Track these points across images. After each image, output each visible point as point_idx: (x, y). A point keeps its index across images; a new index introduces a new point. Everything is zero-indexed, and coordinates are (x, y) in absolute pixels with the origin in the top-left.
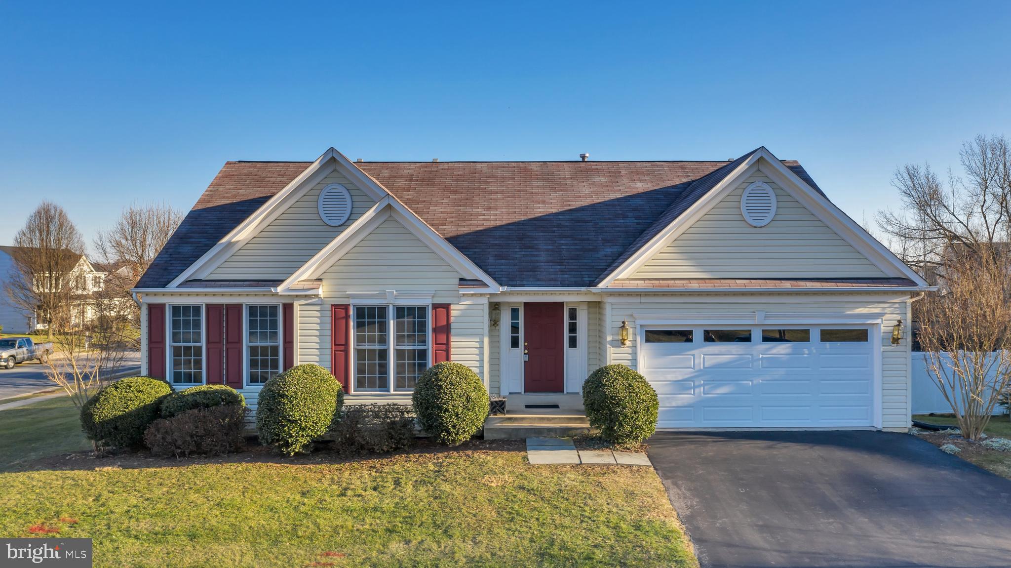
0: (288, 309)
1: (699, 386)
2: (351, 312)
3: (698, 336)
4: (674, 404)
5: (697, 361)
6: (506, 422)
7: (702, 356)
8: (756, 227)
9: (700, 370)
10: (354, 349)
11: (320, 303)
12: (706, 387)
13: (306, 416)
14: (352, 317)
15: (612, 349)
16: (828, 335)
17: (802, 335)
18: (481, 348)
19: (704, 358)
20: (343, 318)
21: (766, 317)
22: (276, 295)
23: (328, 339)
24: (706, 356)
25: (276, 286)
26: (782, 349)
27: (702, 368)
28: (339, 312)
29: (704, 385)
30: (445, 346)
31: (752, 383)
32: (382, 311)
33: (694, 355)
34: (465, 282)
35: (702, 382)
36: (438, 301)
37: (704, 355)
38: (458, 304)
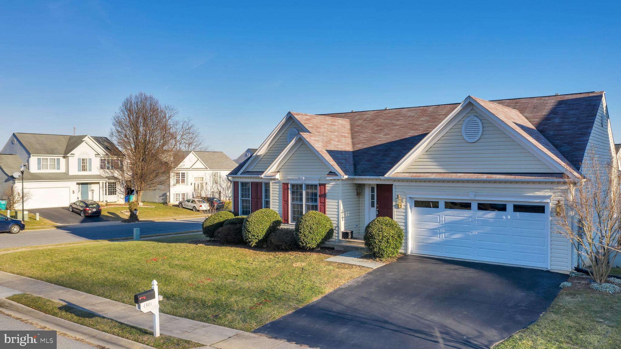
0: (267, 185)
1: (442, 233)
2: (289, 187)
3: (442, 205)
4: (429, 242)
5: (441, 219)
6: (347, 243)
7: (444, 216)
8: (471, 143)
9: (443, 224)
10: (291, 203)
11: (279, 182)
12: (446, 234)
13: (254, 230)
14: (290, 189)
15: (395, 209)
16: (518, 208)
17: (502, 208)
18: (338, 206)
19: (445, 217)
20: (286, 189)
21: (475, 196)
22: (262, 178)
23: (281, 198)
24: (446, 217)
25: (261, 174)
26: (491, 215)
27: (444, 223)
28: (285, 186)
29: (445, 233)
30: (323, 204)
31: (472, 234)
32: (301, 186)
33: (439, 215)
34: (332, 174)
35: (444, 231)
36: (321, 182)
37: (445, 216)
38: (329, 184)
